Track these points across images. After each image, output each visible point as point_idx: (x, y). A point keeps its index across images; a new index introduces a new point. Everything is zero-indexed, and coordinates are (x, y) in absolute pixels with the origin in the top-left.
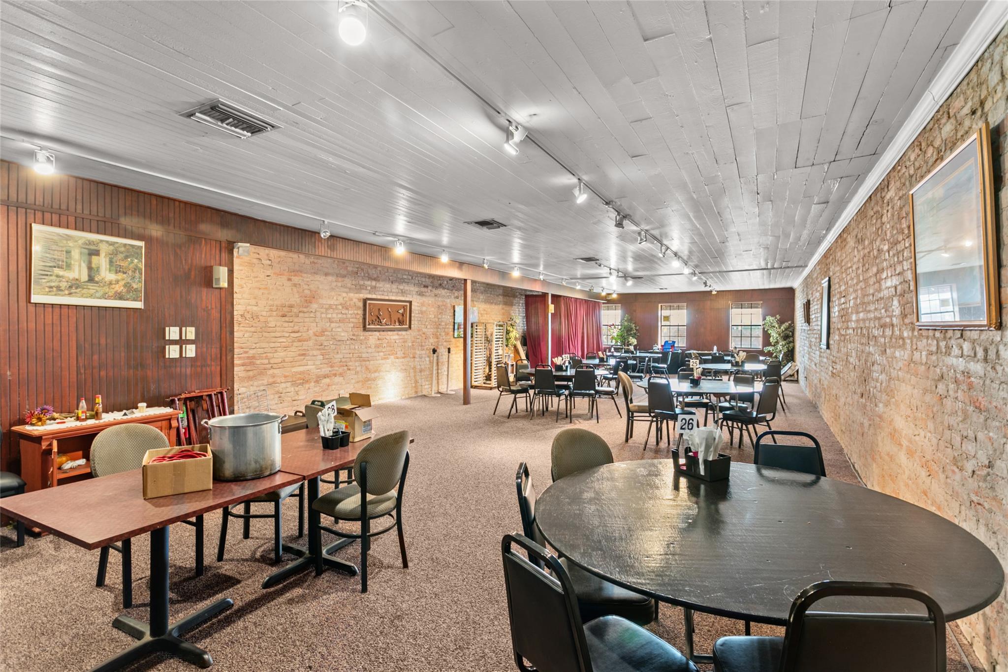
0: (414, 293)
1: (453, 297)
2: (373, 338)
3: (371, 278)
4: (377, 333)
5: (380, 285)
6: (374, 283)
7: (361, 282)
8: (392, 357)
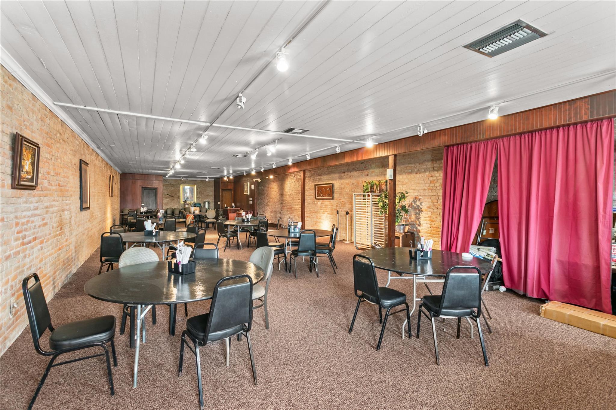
0: (337, 178)
1: (363, 175)
2: (319, 203)
3: (319, 175)
4: (321, 201)
5: (322, 177)
6: (320, 177)
7: (316, 178)
8: (327, 213)
